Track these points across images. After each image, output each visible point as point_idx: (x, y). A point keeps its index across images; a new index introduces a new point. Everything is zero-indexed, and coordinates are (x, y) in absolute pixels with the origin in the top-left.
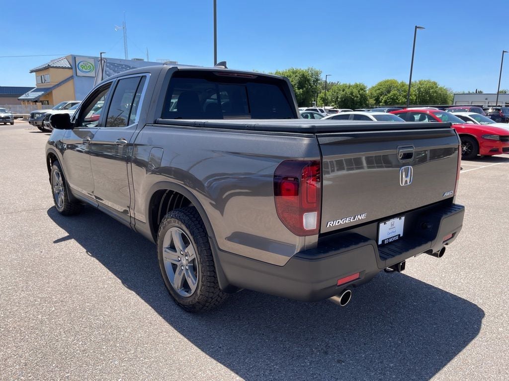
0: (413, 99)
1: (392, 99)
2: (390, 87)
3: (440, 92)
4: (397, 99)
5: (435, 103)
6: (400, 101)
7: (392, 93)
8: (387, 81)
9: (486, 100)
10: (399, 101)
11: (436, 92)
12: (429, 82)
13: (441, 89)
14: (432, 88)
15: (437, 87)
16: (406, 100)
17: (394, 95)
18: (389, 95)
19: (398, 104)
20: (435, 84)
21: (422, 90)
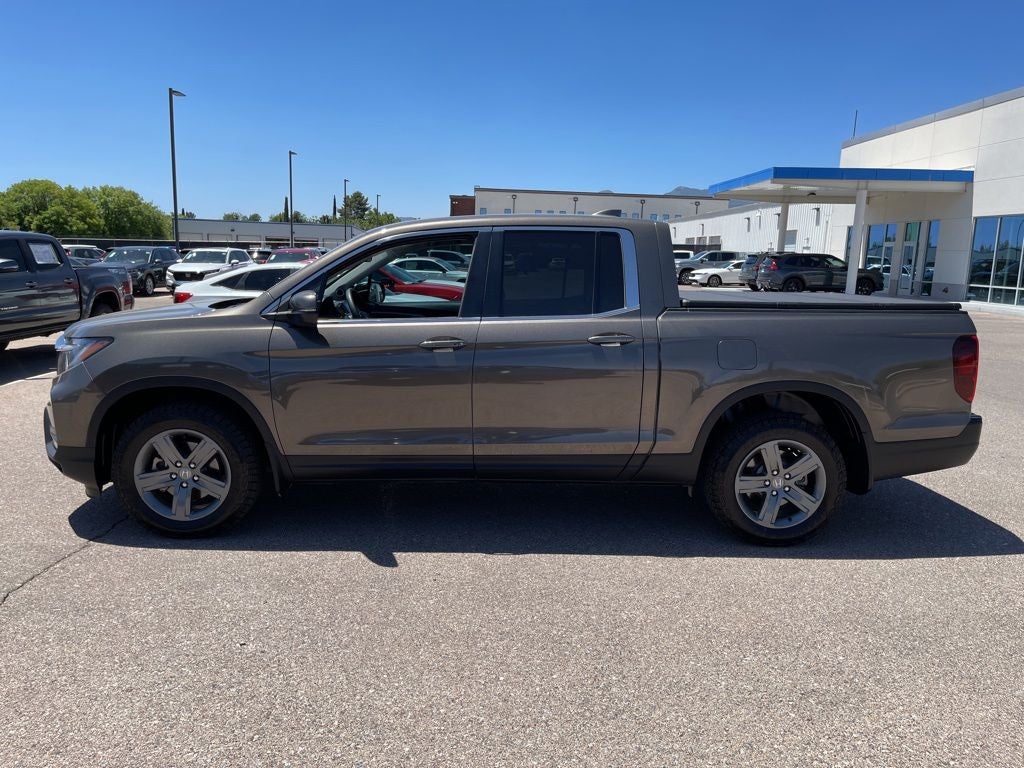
0: (98, 226)
1: (56, 222)
2: (44, 197)
3: (147, 213)
4: (66, 222)
5: (143, 234)
6: (75, 228)
7: (50, 210)
8: (35, 183)
9: (232, 233)
10: (71, 226)
11: (139, 213)
12: (121, 190)
13: (147, 206)
14: (132, 204)
15: (140, 203)
16: (86, 226)
17: (59, 214)
18: (46, 214)
19: (71, 233)
20: (135, 195)
21: (111, 206)
